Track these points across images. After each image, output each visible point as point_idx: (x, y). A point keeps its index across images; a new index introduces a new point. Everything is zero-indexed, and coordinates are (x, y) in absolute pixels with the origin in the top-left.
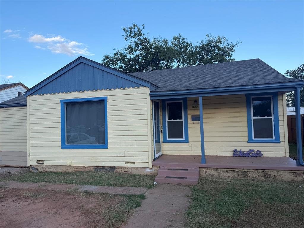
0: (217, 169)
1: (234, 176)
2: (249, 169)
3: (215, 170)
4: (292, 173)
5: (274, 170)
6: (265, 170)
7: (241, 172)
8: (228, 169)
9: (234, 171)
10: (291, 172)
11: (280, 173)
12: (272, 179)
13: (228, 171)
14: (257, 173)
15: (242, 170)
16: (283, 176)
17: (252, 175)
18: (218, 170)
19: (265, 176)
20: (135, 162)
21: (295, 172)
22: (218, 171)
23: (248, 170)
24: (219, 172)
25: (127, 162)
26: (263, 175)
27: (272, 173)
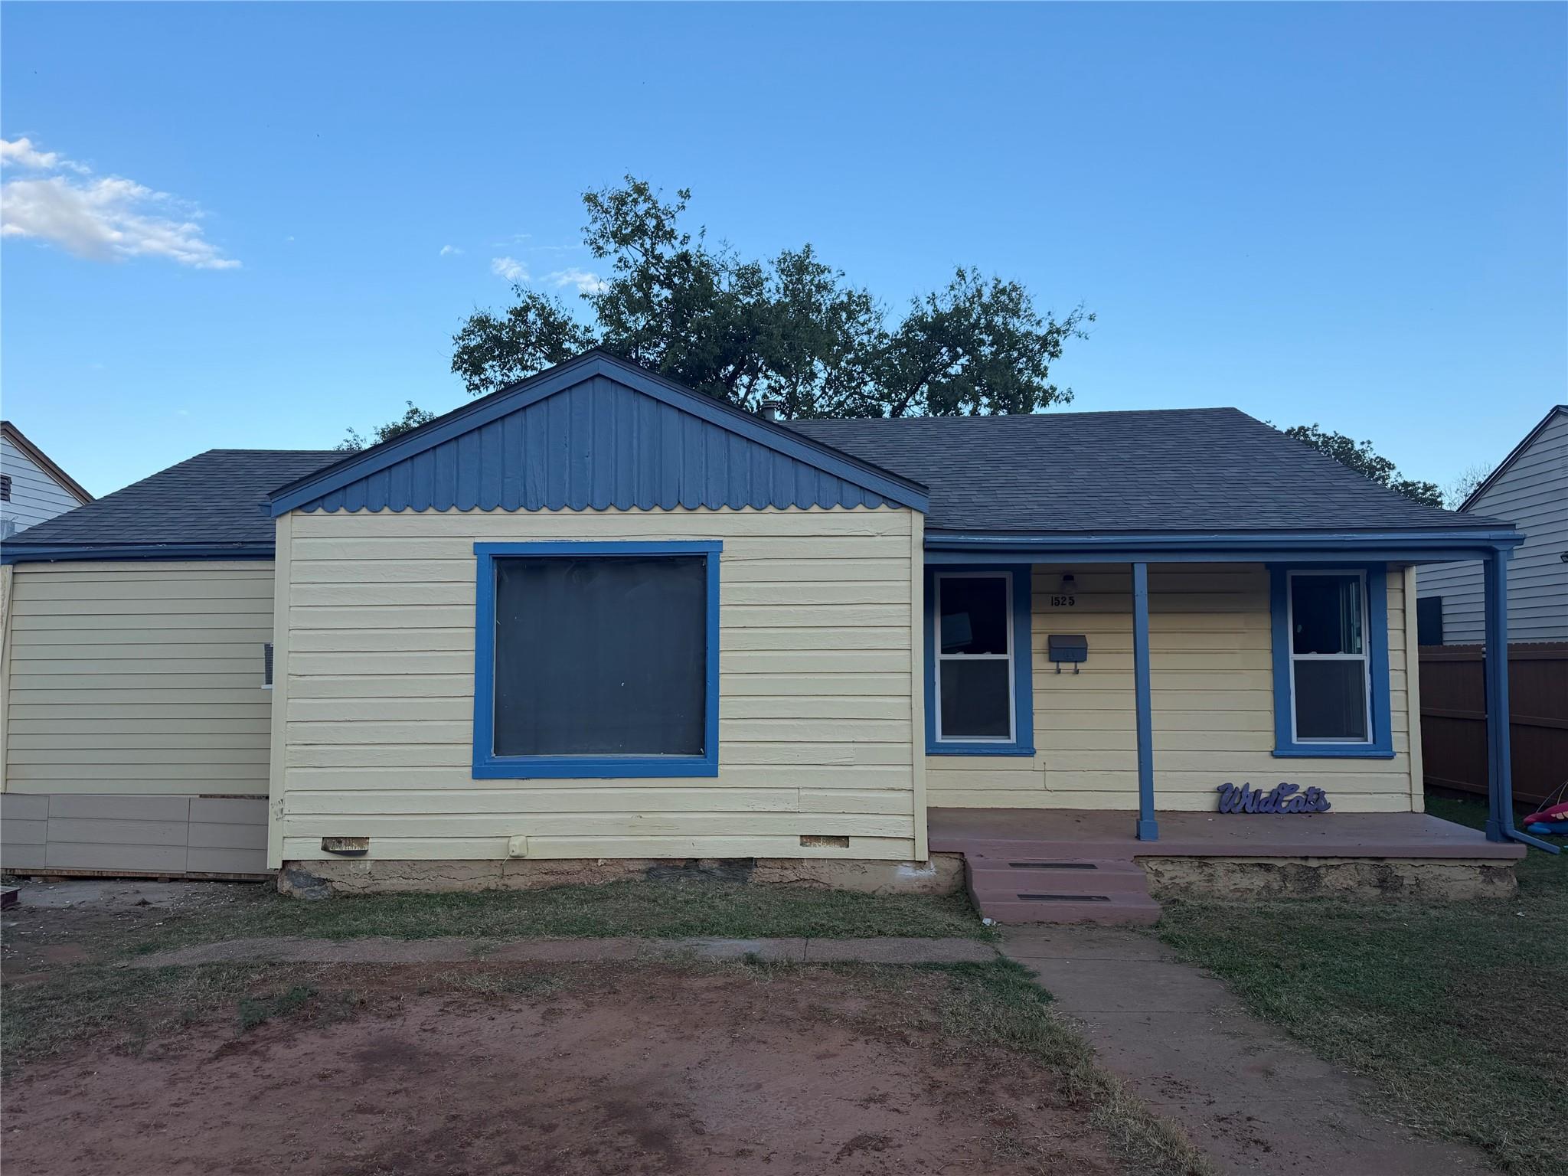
0: (1202, 859)
1: (1267, 887)
2: (1326, 858)
3: (1197, 864)
4: (1479, 870)
5: (1414, 858)
6: (1382, 859)
7: (1293, 871)
8: (1245, 861)
9: (1268, 868)
10: (1473, 864)
11: (1436, 871)
12: (1407, 892)
13: (1247, 869)
14: (1354, 871)
15: (1298, 862)
16: (1447, 880)
17: (1335, 879)
18: (1206, 865)
19: (1382, 883)
20: (847, 837)
21: (1487, 864)
22: (1208, 871)
23: (1323, 862)
24: (1211, 871)
25: (808, 839)
26: (1375, 880)
27: (1406, 872)
